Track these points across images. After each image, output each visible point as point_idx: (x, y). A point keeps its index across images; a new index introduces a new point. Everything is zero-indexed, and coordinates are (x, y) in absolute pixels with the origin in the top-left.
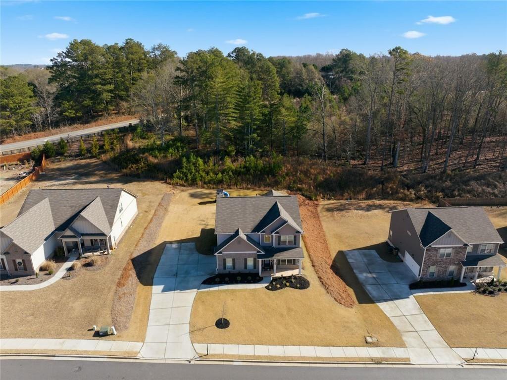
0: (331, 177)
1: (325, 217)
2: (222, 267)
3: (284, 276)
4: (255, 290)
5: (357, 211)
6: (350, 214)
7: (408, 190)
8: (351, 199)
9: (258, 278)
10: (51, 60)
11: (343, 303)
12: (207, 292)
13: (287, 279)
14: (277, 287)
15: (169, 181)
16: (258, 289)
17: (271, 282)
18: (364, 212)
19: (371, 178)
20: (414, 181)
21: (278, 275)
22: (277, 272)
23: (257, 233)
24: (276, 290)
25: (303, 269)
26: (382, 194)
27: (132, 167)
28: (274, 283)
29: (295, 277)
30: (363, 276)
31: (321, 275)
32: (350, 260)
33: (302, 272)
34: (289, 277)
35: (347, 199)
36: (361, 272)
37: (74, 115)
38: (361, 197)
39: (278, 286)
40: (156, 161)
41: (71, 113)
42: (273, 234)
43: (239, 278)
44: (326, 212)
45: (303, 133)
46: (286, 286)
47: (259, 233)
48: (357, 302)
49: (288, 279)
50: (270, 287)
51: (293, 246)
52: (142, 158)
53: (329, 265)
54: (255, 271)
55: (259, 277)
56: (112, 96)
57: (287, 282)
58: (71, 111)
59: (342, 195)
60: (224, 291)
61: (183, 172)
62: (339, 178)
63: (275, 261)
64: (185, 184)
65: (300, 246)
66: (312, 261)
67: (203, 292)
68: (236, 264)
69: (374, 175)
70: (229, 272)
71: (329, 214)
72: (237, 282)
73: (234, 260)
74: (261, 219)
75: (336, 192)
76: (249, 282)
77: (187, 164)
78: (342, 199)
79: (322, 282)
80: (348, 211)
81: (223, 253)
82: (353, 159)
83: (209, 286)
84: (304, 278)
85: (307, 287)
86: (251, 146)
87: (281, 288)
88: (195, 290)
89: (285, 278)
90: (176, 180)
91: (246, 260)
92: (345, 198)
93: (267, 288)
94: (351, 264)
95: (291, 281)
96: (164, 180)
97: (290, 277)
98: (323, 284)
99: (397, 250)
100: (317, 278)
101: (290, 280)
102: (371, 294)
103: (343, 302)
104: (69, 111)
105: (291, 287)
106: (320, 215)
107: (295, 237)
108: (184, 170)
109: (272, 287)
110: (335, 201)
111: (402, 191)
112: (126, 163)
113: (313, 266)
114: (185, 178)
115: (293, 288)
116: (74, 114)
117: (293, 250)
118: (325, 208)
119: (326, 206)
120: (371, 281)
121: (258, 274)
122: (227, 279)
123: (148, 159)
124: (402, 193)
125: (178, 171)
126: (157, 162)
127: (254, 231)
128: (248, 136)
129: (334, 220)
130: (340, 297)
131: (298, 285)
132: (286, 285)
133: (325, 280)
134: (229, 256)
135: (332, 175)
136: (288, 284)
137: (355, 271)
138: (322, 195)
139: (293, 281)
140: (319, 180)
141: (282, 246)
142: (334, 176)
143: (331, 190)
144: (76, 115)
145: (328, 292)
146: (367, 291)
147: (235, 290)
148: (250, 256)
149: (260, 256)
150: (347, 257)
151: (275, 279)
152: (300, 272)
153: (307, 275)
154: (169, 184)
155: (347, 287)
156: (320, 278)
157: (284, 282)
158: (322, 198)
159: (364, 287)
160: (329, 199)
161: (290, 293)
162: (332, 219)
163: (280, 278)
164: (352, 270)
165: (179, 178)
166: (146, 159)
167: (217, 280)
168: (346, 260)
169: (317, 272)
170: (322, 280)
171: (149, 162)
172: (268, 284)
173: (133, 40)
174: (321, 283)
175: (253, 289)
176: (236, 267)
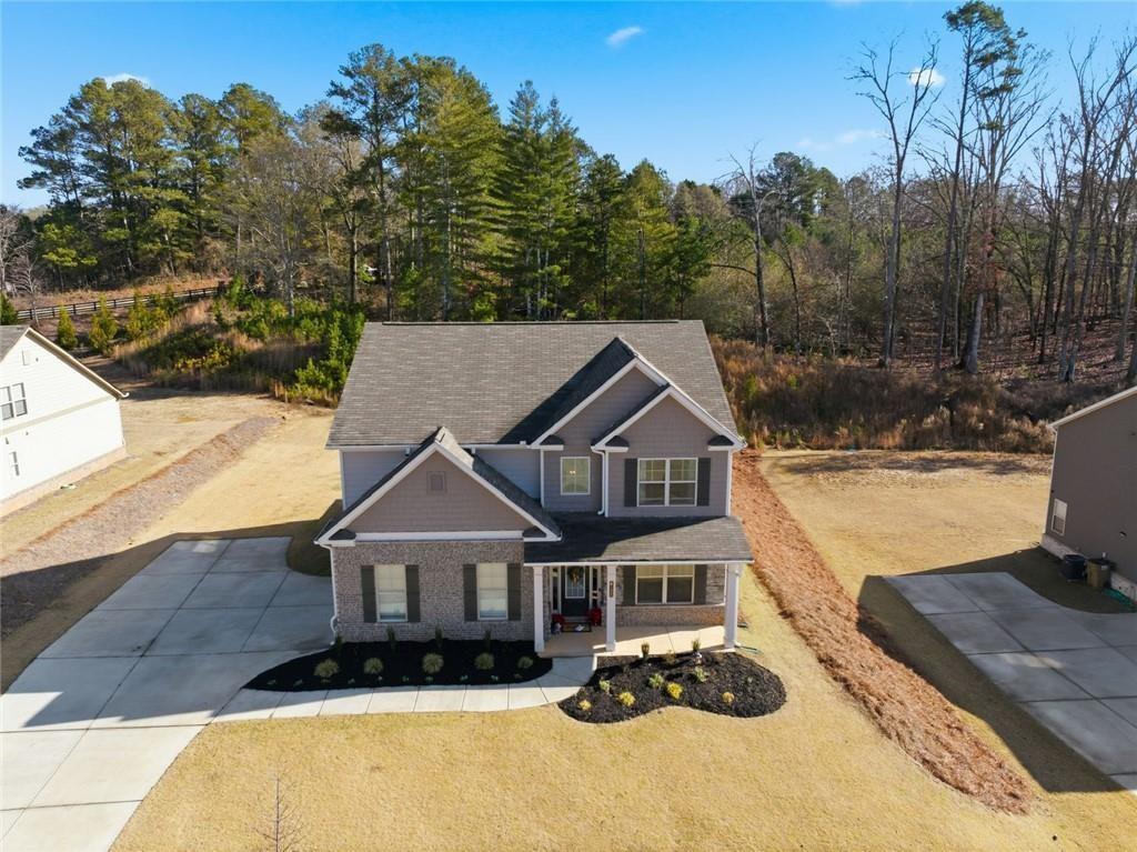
0: (789, 384)
1: (788, 487)
2: (357, 610)
3: (653, 652)
4: (502, 718)
5: (893, 472)
6: (871, 477)
7: (1034, 422)
8: (858, 447)
9: (527, 661)
10: (34, 132)
11: (972, 788)
12: (255, 726)
13: (670, 667)
14: (620, 703)
15: (280, 390)
16: (526, 711)
17: (593, 682)
18: (916, 474)
19: (913, 391)
20: (1046, 399)
21: (628, 648)
22: (619, 638)
23: (523, 443)
24: (617, 718)
25: (742, 626)
26: (952, 435)
27: (185, 365)
28: (605, 684)
29: (710, 660)
30: (1004, 665)
31: (829, 651)
32: (925, 608)
33: (740, 639)
34: (679, 656)
35: (845, 447)
36: (991, 649)
37: (75, 264)
38: (891, 442)
39: (628, 698)
40: (256, 346)
41: (63, 256)
42: (601, 445)
43: (433, 662)
44: (789, 474)
45: (700, 273)
46: (667, 699)
47: (536, 445)
48: (1033, 785)
49: (676, 666)
50: (586, 705)
51: (692, 508)
52: (220, 341)
53: (848, 619)
54: (515, 633)
55: (534, 655)
56: (181, 220)
57: (670, 678)
58: (64, 251)
59: (830, 434)
60: (344, 722)
61: (328, 368)
62: (815, 389)
63: (612, 577)
64: (330, 399)
65: (729, 512)
66: (777, 597)
67: (233, 729)
68: (423, 595)
69: (920, 387)
70: (391, 633)
71: (800, 479)
72: (418, 680)
73: (412, 572)
74: (548, 395)
75: (811, 426)
76: (480, 679)
77: (341, 344)
78: (832, 447)
79: (844, 680)
80: (861, 471)
81: (361, 536)
82: (844, 352)
83: (279, 695)
84: (751, 663)
85: (777, 706)
86: (544, 302)
87: (638, 709)
88: (202, 717)
89: (659, 661)
90: (300, 389)
91: (470, 572)
92: (842, 442)
93: (569, 707)
94: (932, 620)
95: (693, 678)
96: (265, 391)
97: (684, 659)
98: (848, 687)
99: (1104, 567)
100: (813, 661)
101: (685, 670)
102: (1078, 743)
103: (969, 781)
104: (60, 250)
105: (691, 705)
106: (771, 481)
107: (705, 464)
108: (333, 362)
109: (593, 702)
110: (809, 451)
111: (1014, 423)
112: (172, 357)
113: (786, 615)
114: (331, 385)
115: (705, 707)
116: (74, 260)
117: (696, 527)
118: (783, 466)
119: (784, 462)
120: (1050, 685)
121: (531, 643)
122: (373, 665)
123: (236, 343)
124: (1016, 430)
125: (311, 362)
126: (260, 350)
127: (511, 438)
128: (536, 272)
129: (821, 492)
130: (948, 758)
131: (729, 696)
132: (665, 693)
133: (853, 672)
134: (392, 552)
135: (791, 378)
136: (676, 689)
137: (958, 645)
138: (766, 432)
139: (701, 674)
140: (754, 389)
141: (642, 509)
142: (800, 382)
143: (795, 421)
144: (79, 263)
145: (884, 731)
146: (1052, 729)
147: (402, 716)
148: (490, 551)
149: (536, 552)
150: (909, 597)
151: (612, 669)
152: (729, 637)
153: (763, 648)
154: (281, 399)
155: (958, 713)
156: (828, 662)
157: (658, 679)
158: (768, 443)
159: (1032, 712)
160: (789, 446)
161: (689, 735)
162: (811, 490)
163: (636, 663)
164: (944, 641)
165: (313, 383)
166: (230, 344)
167: (326, 669)
168: (908, 605)
169: (807, 638)
170: (843, 673)
171: (236, 349)
172: (573, 691)
173: (251, 87)
174: (839, 686)
175: (493, 714)
176: (425, 608)
